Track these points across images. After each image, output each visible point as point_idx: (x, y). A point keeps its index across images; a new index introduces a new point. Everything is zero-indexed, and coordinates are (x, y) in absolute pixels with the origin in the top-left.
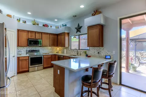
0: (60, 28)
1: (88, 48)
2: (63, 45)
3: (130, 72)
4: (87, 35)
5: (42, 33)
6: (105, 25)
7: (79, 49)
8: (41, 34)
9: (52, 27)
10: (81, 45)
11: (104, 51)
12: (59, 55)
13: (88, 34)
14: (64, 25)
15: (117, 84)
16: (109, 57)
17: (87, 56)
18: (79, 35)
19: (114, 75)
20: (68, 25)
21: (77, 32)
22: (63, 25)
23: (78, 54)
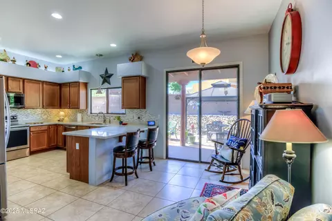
0: (66, 71)
1: (123, 111)
2: (74, 105)
3: (186, 145)
4: (121, 89)
5: (24, 80)
6: (148, 78)
7: (108, 113)
8: (21, 83)
9: (48, 69)
10: (111, 105)
11: (147, 115)
12: (66, 125)
13: (123, 87)
14: (76, 67)
15: (163, 159)
16: (153, 123)
17: (121, 123)
18: (107, 89)
19: (155, 144)
20: (85, 69)
21: (103, 83)
22: (74, 66)
23: (105, 121)
